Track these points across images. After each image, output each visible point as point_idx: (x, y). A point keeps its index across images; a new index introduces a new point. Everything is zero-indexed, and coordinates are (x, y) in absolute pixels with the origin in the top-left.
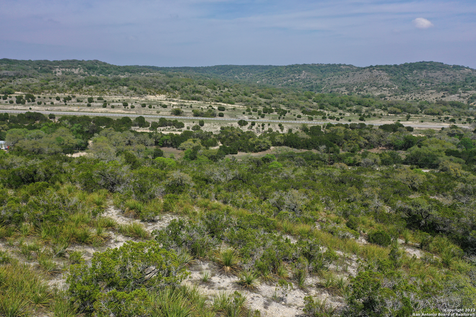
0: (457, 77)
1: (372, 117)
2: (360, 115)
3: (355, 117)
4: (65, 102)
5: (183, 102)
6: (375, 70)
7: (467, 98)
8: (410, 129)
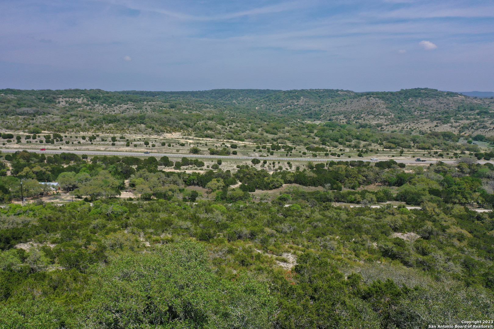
0: (450, 105)
1: (369, 153)
2: (358, 151)
3: (354, 153)
4: (91, 141)
5: (198, 140)
6: (372, 98)
7: (459, 128)
8: (402, 166)
